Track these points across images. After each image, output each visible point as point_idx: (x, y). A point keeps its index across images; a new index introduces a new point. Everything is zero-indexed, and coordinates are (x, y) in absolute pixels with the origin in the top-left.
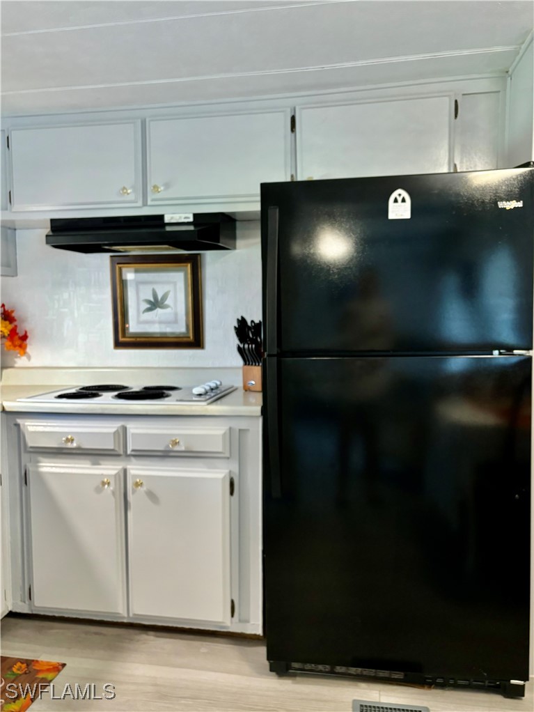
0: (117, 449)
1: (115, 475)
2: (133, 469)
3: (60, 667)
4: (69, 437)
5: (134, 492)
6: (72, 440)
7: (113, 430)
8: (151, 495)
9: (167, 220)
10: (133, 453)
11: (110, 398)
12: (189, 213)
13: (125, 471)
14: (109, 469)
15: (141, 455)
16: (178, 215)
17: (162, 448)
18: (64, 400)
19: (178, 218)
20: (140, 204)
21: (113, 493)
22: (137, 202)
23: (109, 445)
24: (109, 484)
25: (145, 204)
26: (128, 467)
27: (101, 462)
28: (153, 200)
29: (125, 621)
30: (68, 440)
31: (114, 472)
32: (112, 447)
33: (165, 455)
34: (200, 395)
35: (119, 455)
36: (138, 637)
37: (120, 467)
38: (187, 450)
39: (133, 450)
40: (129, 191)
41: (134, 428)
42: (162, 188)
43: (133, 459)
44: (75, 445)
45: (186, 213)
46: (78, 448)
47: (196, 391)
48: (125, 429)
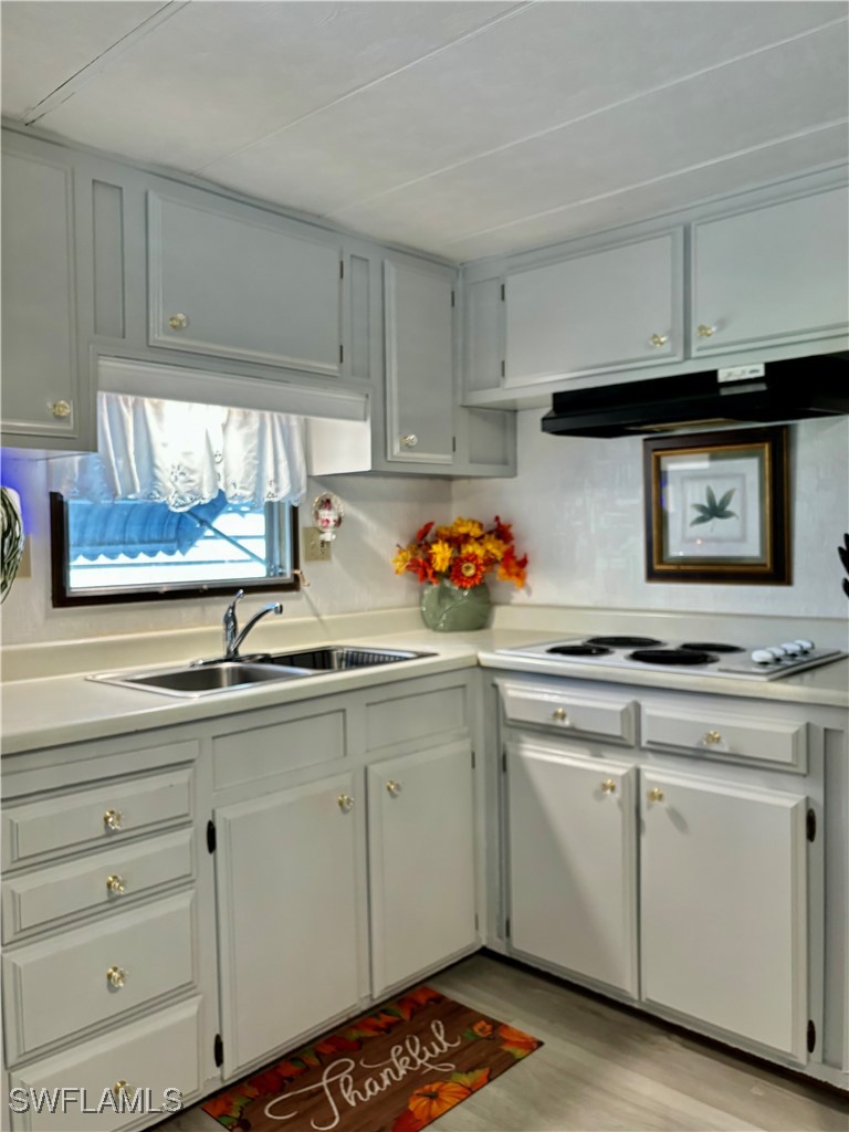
0: (626, 736)
1: (623, 777)
2: (650, 771)
3: (535, 1045)
4: (560, 710)
5: (649, 806)
6: (563, 716)
7: (620, 707)
8: (675, 816)
9: (722, 377)
10: (650, 746)
11: (622, 658)
12: (758, 363)
13: (638, 772)
14: (614, 767)
15: (662, 750)
16: (740, 368)
17: (692, 744)
18: (558, 656)
19: (739, 372)
20: (679, 358)
21: (620, 804)
22: (674, 355)
23: (615, 729)
24: (613, 788)
25: (687, 357)
26: (643, 767)
27: (605, 754)
28: (699, 349)
29: (636, 1006)
30: (556, 715)
31: (621, 772)
32: (617, 732)
33: (699, 756)
34: (764, 664)
35: (628, 747)
36: (654, 1038)
37: (631, 765)
38: (732, 752)
39: (649, 742)
40: (663, 339)
41: (653, 707)
42: (714, 329)
43: (650, 756)
44: (567, 723)
45: (753, 364)
46: (572, 729)
47: (758, 656)
48: (637, 707)
